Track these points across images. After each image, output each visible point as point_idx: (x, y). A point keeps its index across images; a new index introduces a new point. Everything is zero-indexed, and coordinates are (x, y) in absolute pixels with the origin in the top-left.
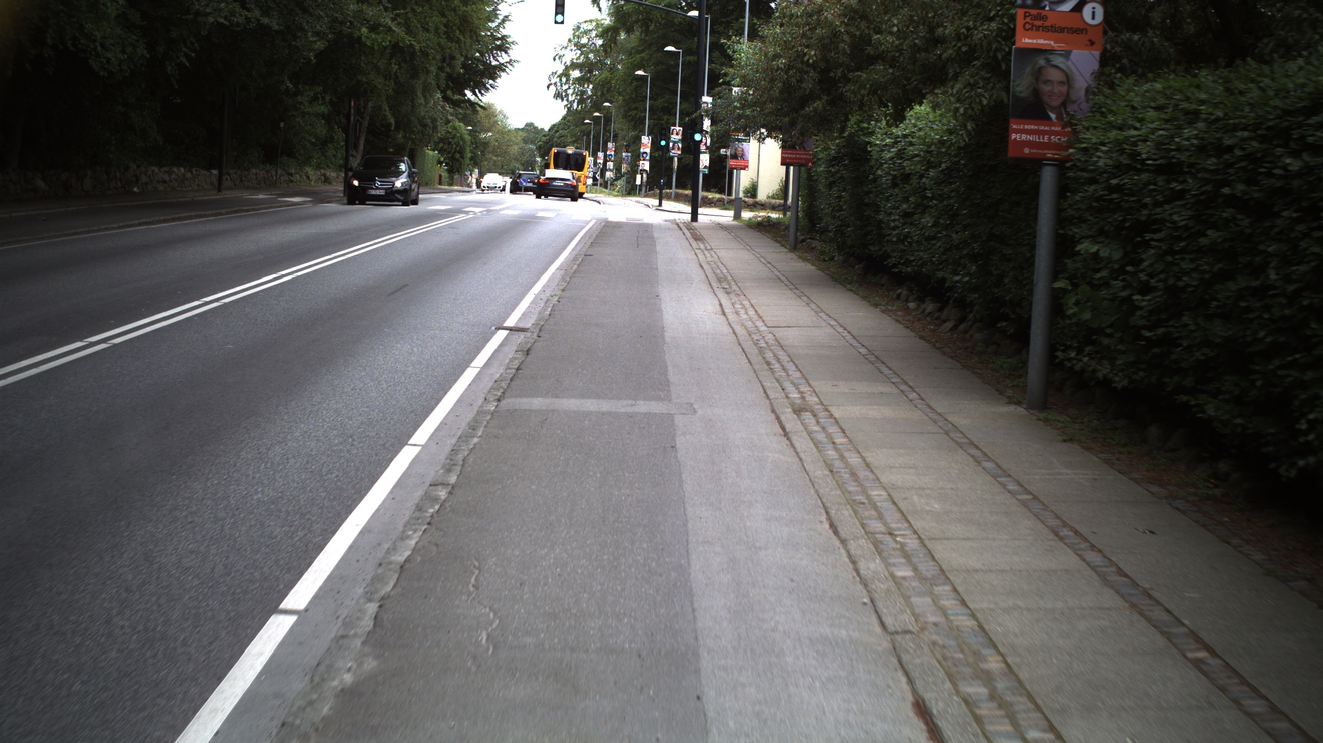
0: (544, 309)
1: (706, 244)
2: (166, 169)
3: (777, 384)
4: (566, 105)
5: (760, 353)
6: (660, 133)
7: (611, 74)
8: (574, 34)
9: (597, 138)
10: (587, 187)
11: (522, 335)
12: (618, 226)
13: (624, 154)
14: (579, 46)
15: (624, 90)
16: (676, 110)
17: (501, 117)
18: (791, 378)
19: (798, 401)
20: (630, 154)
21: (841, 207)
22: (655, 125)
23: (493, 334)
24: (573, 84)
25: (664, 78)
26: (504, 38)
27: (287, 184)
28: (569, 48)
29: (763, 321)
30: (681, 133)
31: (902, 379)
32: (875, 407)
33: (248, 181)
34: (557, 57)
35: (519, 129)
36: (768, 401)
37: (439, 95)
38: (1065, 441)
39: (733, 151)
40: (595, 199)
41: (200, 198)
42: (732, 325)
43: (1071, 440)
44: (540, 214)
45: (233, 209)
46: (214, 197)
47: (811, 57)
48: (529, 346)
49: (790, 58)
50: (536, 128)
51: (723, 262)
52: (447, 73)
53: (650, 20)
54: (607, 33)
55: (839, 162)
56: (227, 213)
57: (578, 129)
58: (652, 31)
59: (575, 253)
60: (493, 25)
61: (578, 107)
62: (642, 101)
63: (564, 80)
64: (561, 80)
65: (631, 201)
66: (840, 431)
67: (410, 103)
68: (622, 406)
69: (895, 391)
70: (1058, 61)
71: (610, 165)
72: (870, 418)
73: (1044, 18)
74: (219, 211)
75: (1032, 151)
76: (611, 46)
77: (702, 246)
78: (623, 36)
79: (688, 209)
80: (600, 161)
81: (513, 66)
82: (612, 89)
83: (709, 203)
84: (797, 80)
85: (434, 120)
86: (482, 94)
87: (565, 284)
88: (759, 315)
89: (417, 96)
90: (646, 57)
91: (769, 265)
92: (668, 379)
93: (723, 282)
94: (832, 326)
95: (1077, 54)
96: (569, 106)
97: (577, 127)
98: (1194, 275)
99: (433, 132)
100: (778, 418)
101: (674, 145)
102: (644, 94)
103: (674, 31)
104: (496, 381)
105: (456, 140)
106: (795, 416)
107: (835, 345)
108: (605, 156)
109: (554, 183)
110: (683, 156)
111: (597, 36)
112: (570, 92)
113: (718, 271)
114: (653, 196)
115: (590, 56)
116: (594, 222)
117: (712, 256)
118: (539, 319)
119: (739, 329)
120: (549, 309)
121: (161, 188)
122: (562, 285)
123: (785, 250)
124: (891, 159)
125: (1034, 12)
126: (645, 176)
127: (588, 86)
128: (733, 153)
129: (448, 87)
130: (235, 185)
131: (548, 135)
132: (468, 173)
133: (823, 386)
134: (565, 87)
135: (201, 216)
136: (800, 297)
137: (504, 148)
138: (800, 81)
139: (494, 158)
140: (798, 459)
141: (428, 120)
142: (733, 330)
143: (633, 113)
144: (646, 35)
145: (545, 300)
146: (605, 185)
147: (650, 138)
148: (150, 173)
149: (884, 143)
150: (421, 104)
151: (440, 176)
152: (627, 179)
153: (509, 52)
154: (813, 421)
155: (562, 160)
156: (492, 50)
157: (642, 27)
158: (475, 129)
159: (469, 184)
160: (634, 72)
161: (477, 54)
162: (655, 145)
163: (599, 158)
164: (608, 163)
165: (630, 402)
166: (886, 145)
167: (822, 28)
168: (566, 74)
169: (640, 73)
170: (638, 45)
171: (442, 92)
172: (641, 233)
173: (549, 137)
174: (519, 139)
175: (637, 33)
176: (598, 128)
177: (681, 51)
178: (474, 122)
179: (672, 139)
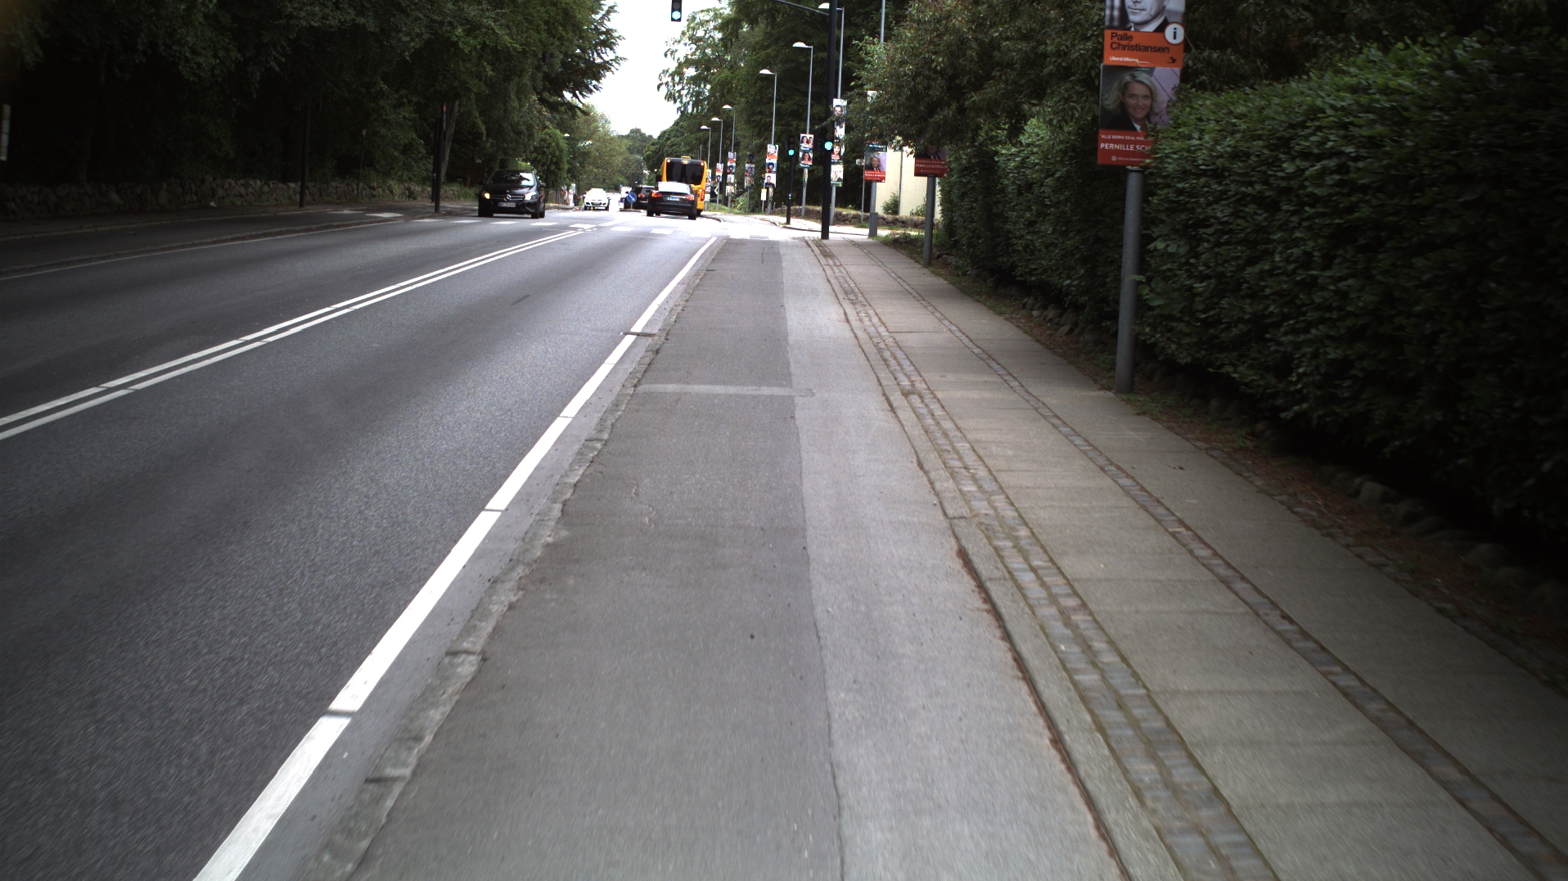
0: (669, 317)
1: (836, 261)
2: (242, 181)
3: (890, 375)
4: (680, 108)
5: (879, 352)
6: (789, 141)
7: (732, 73)
8: (688, 25)
9: (715, 146)
10: (705, 203)
11: (650, 340)
12: (741, 243)
13: (747, 165)
14: (695, 40)
15: (747, 92)
16: (807, 114)
17: (602, 122)
18: (905, 370)
19: (908, 388)
20: (754, 166)
21: (972, 219)
22: (782, 132)
23: (622, 338)
24: (687, 84)
25: (793, 78)
26: (608, 32)
27: (369, 198)
28: (682, 42)
29: (886, 327)
30: (812, 141)
31: (1008, 372)
32: (977, 391)
33: (328, 195)
34: (669, 53)
35: (623, 136)
36: (880, 388)
37: (535, 97)
38: (1138, 414)
39: (869, 161)
40: (713, 217)
41: (282, 213)
42: (855, 331)
43: (1144, 413)
44: (653, 232)
45: (324, 225)
46: (300, 212)
47: (938, 63)
48: (657, 347)
49: (917, 64)
50: (643, 135)
51: (852, 277)
52: (545, 73)
53: (776, 11)
54: (728, 26)
55: (971, 172)
56: (317, 229)
57: (693, 136)
58: (779, 23)
59: (696, 268)
60: (597, 17)
61: (693, 109)
62: (768, 103)
63: (677, 79)
64: (673, 79)
65: (755, 219)
66: (940, 407)
67: (502, 107)
68: (749, 390)
69: (999, 380)
70: (1143, 77)
71: (731, 178)
72: (970, 399)
73: (1130, 38)
75: (1120, 159)
76: (731, 40)
77: (831, 262)
78: (745, 28)
79: (818, 226)
80: (719, 174)
81: (619, 64)
82: (733, 90)
83: (842, 220)
84: (925, 87)
85: (530, 127)
86: (584, 96)
87: (688, 296)
88: (882, 322)
89: (510, 98)
90: (772, 54)
91: (899, 280)
92: (790, 372)
93: (850, 294)
94: (951, 331)
95: (1160, 71)
96: (682, 109)
97: (692, 133)
98: (1233, 263)
99: (529, 140)
100: (888, 399)
101: (804, 155)
102: (770, 95)
103: (803, 25)
104: (631, 373)
105: (551, 150)
106: (904, 397)
107: (952, 347)
108: (725, 168)
109: (668, 199)
110: (814, 167)
111: (715, 28)
112: (684, 92)
113: (846, 285)
114: (781, 213)
115: (707, 51)
116: (714, 239)
117: (840, 272)
118: (665, 325)
119: (861, 334)
120: (675, 317)
121: (238, 202)
123: (919, 266)
124: (1016, 168)
125: (1120, 32)
126: (771, 190)
127: (705, 86)
128: (868, 163)
129: (545, 88)
130: (314, 200)
131: (657, 143)
132: (564, 188)
133: (933, 377)
134: (678, 88)
136: (925, 307)
137: (607, 158)
138: (928, 88)
139: (597, 171)
140: (900, 425)
141: (523, 127)
142: (855, 335)
143: (758, 118)
144: (773, 28)
146: (725, 201)
147: (777, 146)
148: (227, 186)
150: (514, 108)
152: (750, 194)
153: (615, 48)
154: (919, 400)
155: (676, 171)
156: (595, 46)
157: (767, 19)
158: (572, 136)
159: (565, 201)
160: (758, 71)
161: (578, 51)
162: (782, 154)
163: (719, 171)
164: (728, 176)
165: (755, 388)
166: (1011, 154)
167: (951, 35)
168: (679, 72)
169: (766, 72)
170: (763, 40)
171: (538, 93)
172: (766, 249)
173: (658, 146)
174: (624, 148)
175: (762, 26)
176: (717, 135)
177: (812, 47)
178: (571, 127)
179: (802, 148)
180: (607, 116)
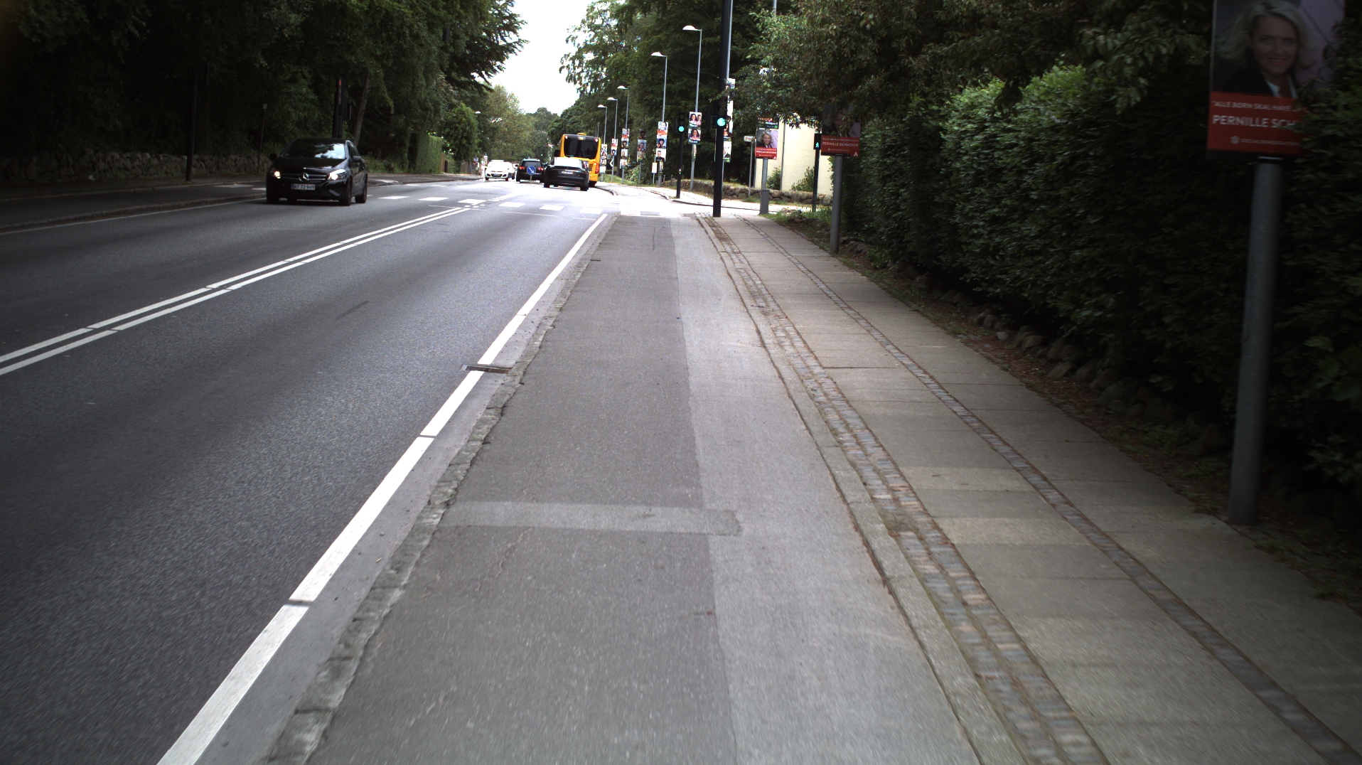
0: (534, 338)
1: (733, 246)
2: (128, 154)
3: (854, 474)
4: (579, 89)
5: (821, 413)
6: (678, 118)
7: (626, 56)
8: (587, 15)
9: (611, 123)
10: (599, 175)
11: (501, 378)
12: (631, 221)
13: (639, 141)
14: (593, 27)
15: (640, 73)
16: (695, 93)
17: (510, 101)
18: (871, 459)
19: (891, 509)
20: (645, 141)
21: (898, 206)
22: (672, 111)
23: (463, 376)
24: (586, 67)
25: (682, 62)
26: (512, 16)
28: (582, 29)
29: (816, 358)
30: (700, 118)
31: (1028, 463)
32: (1007, 520)
33: (225, 168)
34: (570, 39)
35: (531, 114)
36: (845, 507)
37: (442, 76)
39: (760, 138)
40: (607, 188)
41: (161, 188)
42: (777, 364)
44: (546, 207)
46: (180, 187)
47: (869, 22)
48: (505, 400)
49: (843, 23)
50: (548, 113)
51: (755, 269)
52: (451, 53)
54: (622, 13)
55: (896, 152)
57: (591, 114)
58: (670, 11)
59: (580, 256)
61: (591, 90)
62: (659, 84)
63: (577, 62)
64: (574, 63)
65: (647, 191)
66: (968, 574)
67: (410, 84)
69: (1026, 488)
71: (625, 152)
72: (1006, 545)
74: (177, 203)
75: (1245, 141)
76: (626, 26)
77: (728, 249)
78: (639, 16)
79: (711, 201)
80: (614, 148)
81: (522, 46)
82: (627, 72)
83: (733, 195)
84: (851, 50)
85: (436, 104)
86: (489, 75)
87: (564, 300)
88: (809, 348)
89: (418, 76)
90: (664, 38)
91: (810, 274)
92: (696, 461)
93: (758, 298)
94: (907, 367)
96: (582, 89)
97: (590, 112)
99: (435, 116)
100: (867, 543)
101: (692, 132)
102: (661, 76)
103: (693, 11)
104: (450, 465)
105: (462, 125)
106: (893, 540)
107: (918, 399)
108: (620, 143)
109: (563, 172)
111: (611, 16)
112: (583, 75)
113: (750, 283)
114: (670, 186)
115: (604, 37)
116: (605, 216)
117: (741, 262)
118: (526, 355)
119: (786, 372)
120: (541, 339)
121: (122, 175)
122: (561, 302)
123: (825, 254)
124: (975, 148)
126: (661, 164)
127: (602, 69)
128: (759, 140)
129: (452, 68)
131: (560, 121)
132: (476, 160)
134: (578, 70)
135: (153, 209)
136: (856, 320)
137: (515, 133)
138: (856, 51)
139: (504, 144)
141: (430, 104)
142: (779, 373)
143: (650, 97)
144: (663, 15)
145: (537, 323)
146: (619, 173)
147: (667, 123)
148: (109, 159)
149: (964, 129)
150: (422, 85)
151: (446, 163)
152: (643, 167)
153: (517, 31)
154: (922, 550)
155: (573, 146)
156: (499, 29)
157: (658, 7)
158: (484, 114)
159: (477, 171)
160: (651, 54)
161: (484, 34)
162: (672, 131)
163: (613, 145)
164: (622, 150)
166: (966, 131)
168: (579, 56)
169: (657, 54)
170: (655, 26)
171: (445, 73)
172: (657, 230)
173: (561, 123)
174: (531, 124)
175: (654, 13)
176: (612, 113)
177: (701, 30)
178: (482, 106)
179: (691, 125)
180: (516, 96)
